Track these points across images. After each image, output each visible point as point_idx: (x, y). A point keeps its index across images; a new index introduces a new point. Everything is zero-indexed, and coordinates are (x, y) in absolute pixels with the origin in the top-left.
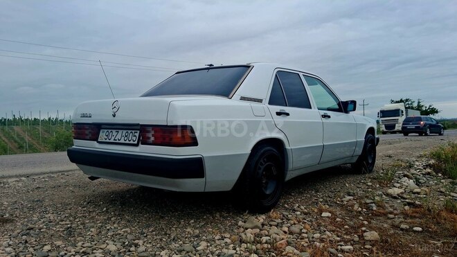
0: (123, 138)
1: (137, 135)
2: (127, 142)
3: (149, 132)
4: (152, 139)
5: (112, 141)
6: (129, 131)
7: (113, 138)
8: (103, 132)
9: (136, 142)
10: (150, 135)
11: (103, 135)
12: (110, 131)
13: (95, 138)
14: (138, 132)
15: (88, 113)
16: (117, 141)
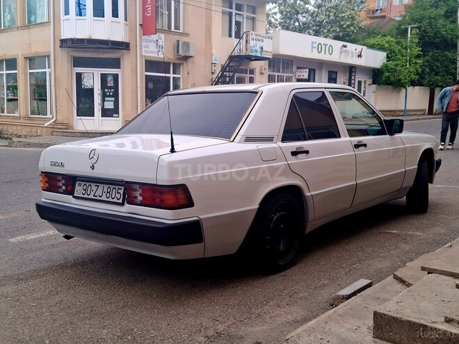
0: (104, 194)
1: (121, 192)
2: (110, 199)
3: (135, 190)
4: (140, 198)
5: (91, 196)
6: (112, 187)
7: (92, 193)
8: (80, 185)
9: (120, 201)
10: (137, 194)
11: (79, 190)
12: (88, 184)
13: (70, 192)
14: (123, 188)
15: (60, 161)
16: (98, 198)
